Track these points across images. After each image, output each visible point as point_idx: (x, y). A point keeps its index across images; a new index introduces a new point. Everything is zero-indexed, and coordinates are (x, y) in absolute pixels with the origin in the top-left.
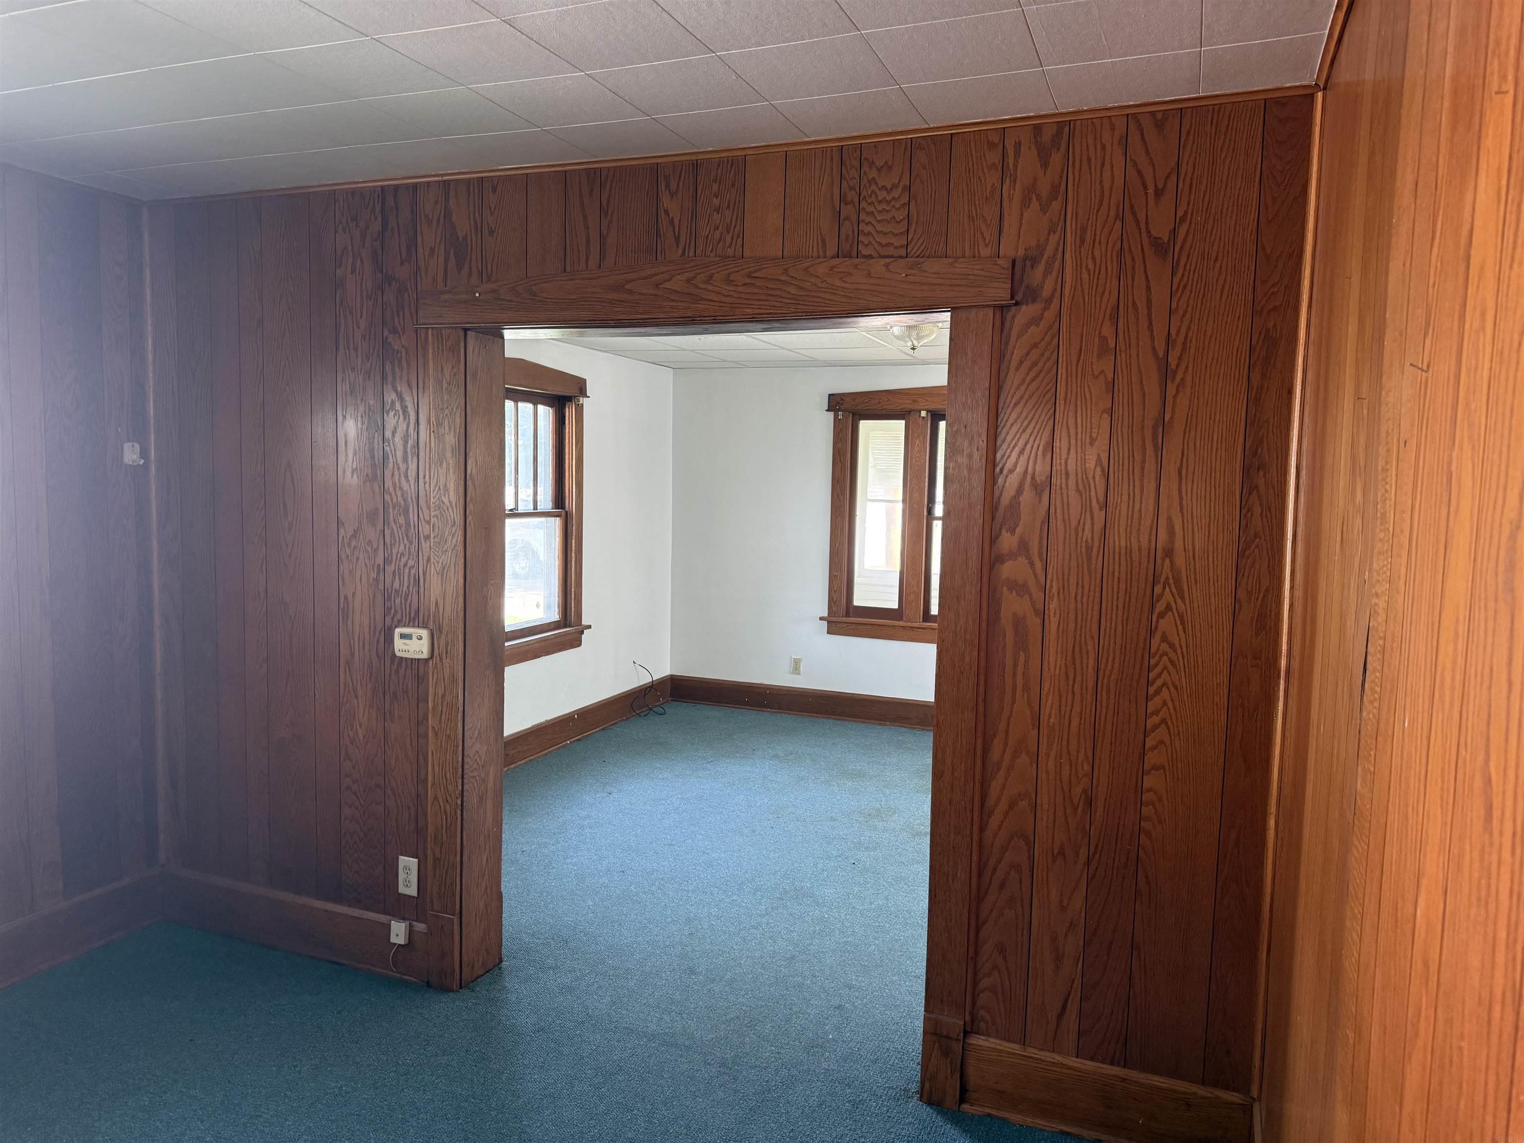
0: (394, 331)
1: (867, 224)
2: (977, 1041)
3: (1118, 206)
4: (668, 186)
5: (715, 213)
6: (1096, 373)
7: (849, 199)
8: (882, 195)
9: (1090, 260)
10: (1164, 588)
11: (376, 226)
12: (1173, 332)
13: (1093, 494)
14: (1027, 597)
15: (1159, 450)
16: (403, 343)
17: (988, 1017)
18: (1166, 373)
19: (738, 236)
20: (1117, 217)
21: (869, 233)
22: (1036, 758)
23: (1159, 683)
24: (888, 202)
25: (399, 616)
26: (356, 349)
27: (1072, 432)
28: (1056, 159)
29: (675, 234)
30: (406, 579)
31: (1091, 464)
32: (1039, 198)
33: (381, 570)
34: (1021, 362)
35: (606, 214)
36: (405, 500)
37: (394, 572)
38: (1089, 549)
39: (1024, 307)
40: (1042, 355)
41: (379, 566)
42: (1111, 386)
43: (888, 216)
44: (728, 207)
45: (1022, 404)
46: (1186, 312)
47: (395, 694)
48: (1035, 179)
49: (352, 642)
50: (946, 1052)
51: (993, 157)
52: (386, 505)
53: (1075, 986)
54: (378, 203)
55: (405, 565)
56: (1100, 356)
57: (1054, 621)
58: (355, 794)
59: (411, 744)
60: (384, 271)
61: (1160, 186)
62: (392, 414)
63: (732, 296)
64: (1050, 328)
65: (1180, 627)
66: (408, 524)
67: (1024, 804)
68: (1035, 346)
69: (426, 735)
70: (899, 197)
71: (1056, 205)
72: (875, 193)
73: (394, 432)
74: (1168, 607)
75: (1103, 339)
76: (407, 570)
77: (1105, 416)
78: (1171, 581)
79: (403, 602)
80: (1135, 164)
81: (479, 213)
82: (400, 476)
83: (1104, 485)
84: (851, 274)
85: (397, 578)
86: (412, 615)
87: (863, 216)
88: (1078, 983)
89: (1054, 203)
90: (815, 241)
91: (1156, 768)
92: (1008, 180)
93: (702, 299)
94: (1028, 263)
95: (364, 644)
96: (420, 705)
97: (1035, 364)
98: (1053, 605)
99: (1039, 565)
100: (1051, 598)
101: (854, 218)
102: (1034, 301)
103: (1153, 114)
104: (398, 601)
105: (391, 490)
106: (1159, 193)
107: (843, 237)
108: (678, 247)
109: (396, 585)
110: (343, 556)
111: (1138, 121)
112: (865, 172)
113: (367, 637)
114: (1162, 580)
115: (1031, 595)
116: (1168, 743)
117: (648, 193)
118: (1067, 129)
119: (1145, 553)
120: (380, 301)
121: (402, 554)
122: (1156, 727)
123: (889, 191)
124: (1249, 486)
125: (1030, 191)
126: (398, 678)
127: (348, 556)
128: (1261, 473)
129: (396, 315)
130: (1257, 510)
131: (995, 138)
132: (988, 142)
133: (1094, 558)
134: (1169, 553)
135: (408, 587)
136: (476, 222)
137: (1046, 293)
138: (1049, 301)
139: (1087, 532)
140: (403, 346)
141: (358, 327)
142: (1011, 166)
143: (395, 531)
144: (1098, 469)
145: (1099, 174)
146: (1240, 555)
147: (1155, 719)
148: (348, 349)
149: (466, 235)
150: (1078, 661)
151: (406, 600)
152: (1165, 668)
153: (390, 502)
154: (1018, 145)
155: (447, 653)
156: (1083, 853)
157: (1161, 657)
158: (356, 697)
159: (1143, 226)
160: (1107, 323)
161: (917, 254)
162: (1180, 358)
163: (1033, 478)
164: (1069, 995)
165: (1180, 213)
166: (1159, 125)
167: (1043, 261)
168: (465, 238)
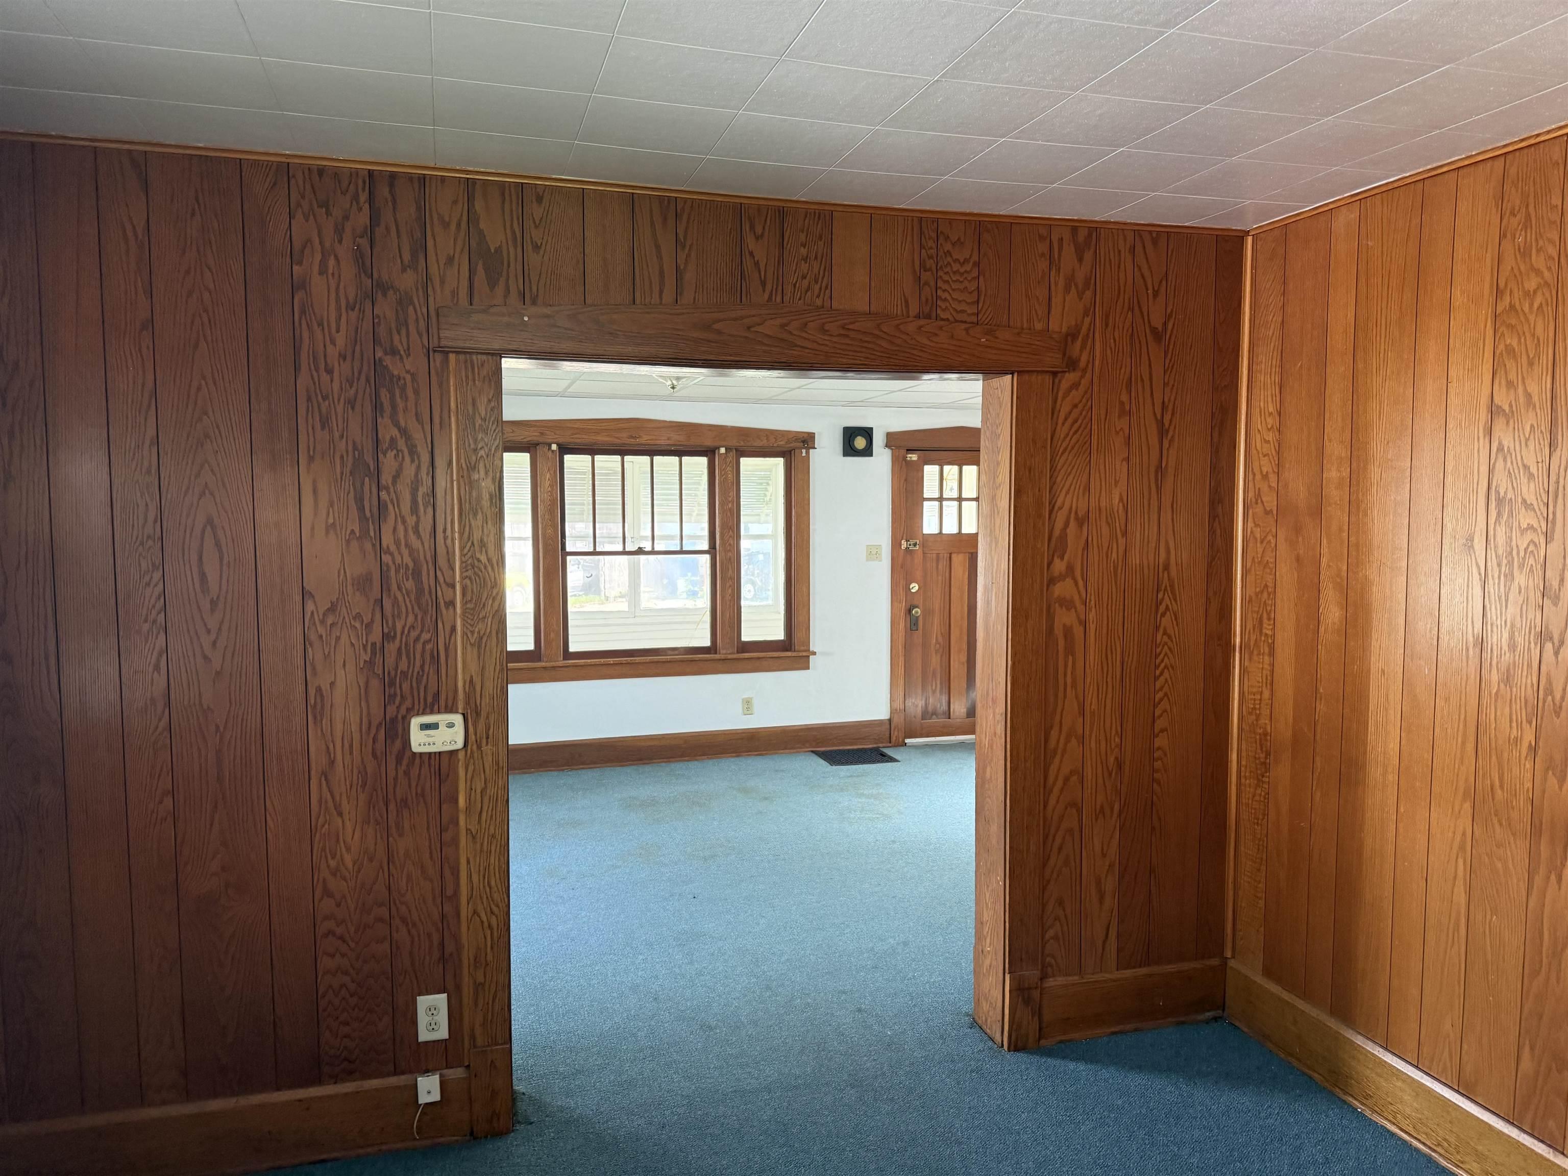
0: (394, 352)
1: (944, 291)
2: (1050, 983)
3: (1129, 299)
4: (752, 227)
5: (803, 262)
6: (1118, 430)
7: (928, 266)
8: (956, 267)
9: (1112, 341)
10: (1164, 594)
11: (363, 219)
12: (1166, 400)
13: (1117, 524)
14: (1073, 610)
15: (1159, 489)
16: (408, 367)
17: (1053, 961)
18: (1162, 432)
19: (826, 288)
20: (1129, 309)
21: (945, 300)
22: (1082, 740)
23: (1163, 665)
24: (962, 274)
25: (408, 703)
26: (330, 371)
27: (1103, 475)
28: (1088, 256)
29: (760, 277)
30: (418, 656)
31: (1116, 500)
32: (1076, 285)
33: (377, 650)
34: (1066, 419)
35: (684, 247)
36: (415, 561)
37: (400, 649)
38: (1116, 569)
39: (1067, 374)
40: (1081, 414)
41: (374, 645)
42: (1128, 441)
43: (962, 287)
44: (816, 258)
45: (1067, 453)
46: (1173, 386)
47: (404, 802)
48: (1073, 270)
49: (331, 746)
50: (1027, 1002)
51: (1043, 247)
52: (385, 568)
53: (1113, 914)
54: (364, 190)
55: (417, 639)
56: (1120, 417)
57: (1093, 627)
58: (342, 938)
59: (431, 857)
60: (375, 275)
61: (1156, 289)
62: (391, 454)
63: (827, 345)
64: (1086, 392)
65: (1175, 623)
66: (420, 591)
67: (1074, 778)
68: (1076, 406)
69: (455, 841)
70: (971, 271)
71: (1089, 294)
72: (950, 265)
73: (396, 477)
74: (1167, 608)
75: (1122, 403)
76: (419, 647)
77: (1125, 463)
78: (1169, 588)
79: (414, 684)
80: (1140, 269)
81: (519, 223)
82: (406, 530)
83: (1124, 518)
84: (936, 335)
85: (404, 657)
86: (430, 699)
87: (940, 284)
88: (1115, 912)
89: (1087, 292)
90: (899, 302)
91: (1162, 731)
92: (1054, 268)
93: (796, 346)
94: (1069, 339)
95: (351, 746)
96: (444, 807)
97: (1076, 421)
98: (1092, 615)
99: (1081, 583)
100: (1090, 610)
101: (932, 283)
102: (1074, 370)
103: (1150, 232)
104: (406, 686)
105: (393, 548)
106: (1156, 294)
107: (923, 299)
108: (764, 291)
109: (403, 665)
110: (313, 637)
111: (1141, 237)
112: (941, 244)
113: (356, 737)
114: (1163, 588)
115: (1076, 608)
116: (1169, 710)
117: (731, 232)
118: (1094, 234)
119: (1152, 567)
120: (368, 312)
121: (413, 627)
122: (1161, 700)
123: (962, 264)
124: (1213, 516)
125: (1070, 281)
126: (409, 779)
127: (321, 636)
128: (1220, 505)
129: (394, 332)
130: (1218, 532)
131: (1044, 231)
132: (1039, 235)
133: (1119, 575)
134: (1167, 567)
135: (422, 667)
136: (514, 233)
137: (1082, 364)
138: (1084, 370)
139: (1114, 555)
140: (408, 372)
141: (333, 342)
142: (1056, 256)
143: (400, 598)
144: (1121, 505)
145: (1116, 273)
146: (1210, 565)
147: (1159, 695)
148: (317, 370)
149: (500, 247)
150: (1109, 656)
151: (419, 682)
152: (1166, 654)
153: (390, 563)
154: (1061, 240)
155: (487, 738)
156: (1117, 807)
157: (1163, 646)
158: (340, 814)
159: (1146, 318)
160: (1124, 391)
161: (986, 322)
162: (1171, 421)
163: (1076, 513)
164: (1109, 924)
165: (1169, 311)
166: (1155, 242)
167: (1080, 339)
168: (498, 250)
